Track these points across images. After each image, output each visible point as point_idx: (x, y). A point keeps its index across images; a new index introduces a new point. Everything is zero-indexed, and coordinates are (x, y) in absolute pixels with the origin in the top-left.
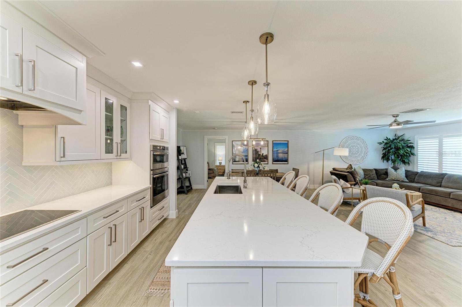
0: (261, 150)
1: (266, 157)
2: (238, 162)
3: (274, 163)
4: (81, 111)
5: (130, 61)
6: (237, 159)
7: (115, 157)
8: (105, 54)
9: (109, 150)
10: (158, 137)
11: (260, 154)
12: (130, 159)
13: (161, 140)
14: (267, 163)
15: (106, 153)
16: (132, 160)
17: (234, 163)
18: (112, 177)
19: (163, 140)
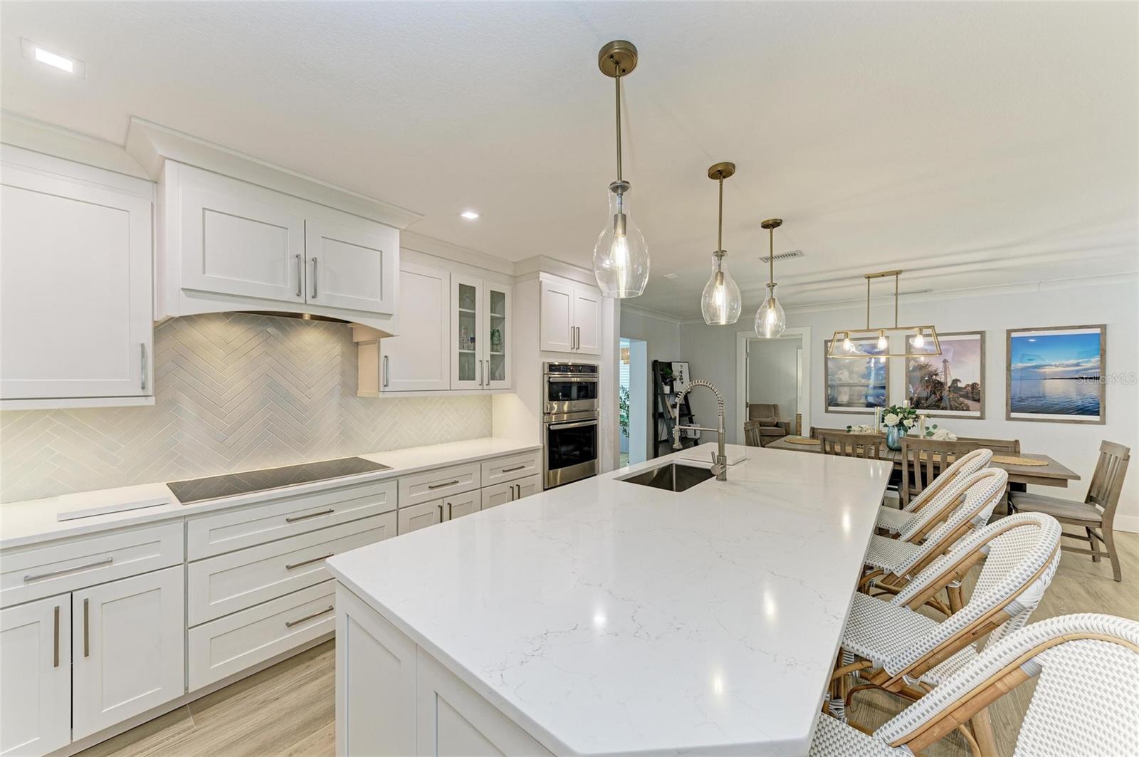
0: (945, 368)
1: (975, 394)
2: (848, 405)
3: (1013, 415)
4: (391, 315)
5: (458, 214)
6: (844, 398)
7: (481, 387)
8: (422, 215)
9: (466, 373)
10: (566, 345)
11: (942, 380)
12: (512, 389)
13: (574, 351)
14: (978, 414)
15: (460, 379)
16: (515, 392)
17: (831, 408)
18: (492, 422)
19: (578, 351)
